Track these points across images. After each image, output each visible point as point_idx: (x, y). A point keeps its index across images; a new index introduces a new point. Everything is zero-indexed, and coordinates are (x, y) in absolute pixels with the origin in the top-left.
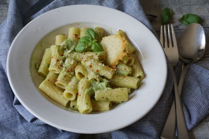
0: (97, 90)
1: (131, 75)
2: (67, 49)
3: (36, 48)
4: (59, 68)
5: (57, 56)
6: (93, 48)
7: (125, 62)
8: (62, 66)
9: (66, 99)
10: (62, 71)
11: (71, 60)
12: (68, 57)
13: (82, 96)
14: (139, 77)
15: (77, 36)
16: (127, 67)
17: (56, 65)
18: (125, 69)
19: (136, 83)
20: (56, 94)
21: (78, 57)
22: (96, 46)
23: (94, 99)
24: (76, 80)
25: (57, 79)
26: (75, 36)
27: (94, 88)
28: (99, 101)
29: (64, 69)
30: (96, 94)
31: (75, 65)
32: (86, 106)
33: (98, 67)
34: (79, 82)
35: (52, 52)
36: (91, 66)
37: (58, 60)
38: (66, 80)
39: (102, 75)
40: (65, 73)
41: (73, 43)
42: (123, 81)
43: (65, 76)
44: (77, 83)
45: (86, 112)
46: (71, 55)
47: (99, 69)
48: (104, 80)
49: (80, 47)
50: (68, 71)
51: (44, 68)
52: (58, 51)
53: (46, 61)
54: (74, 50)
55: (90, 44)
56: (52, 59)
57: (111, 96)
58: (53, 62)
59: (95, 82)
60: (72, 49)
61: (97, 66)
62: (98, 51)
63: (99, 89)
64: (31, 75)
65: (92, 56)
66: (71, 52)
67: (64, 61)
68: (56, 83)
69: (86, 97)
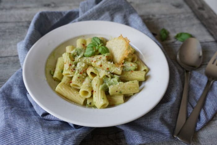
0: (110, 85)
1: (137, 69)
2: (77, 55)
3: (49, 57)
4: (72, 71)
5: (69, 61)
6: (100, 50)
7: (130, 60)
8: (74, 69)
9: (82, 98)
10: (75, 74)
11: (82, 64)
12: (79, 62)
13: (97, 92)
14: (145, 70)
15: (84, 45)
16: (132, 64)
17: (69, 69)
18: (131, 65)
19: (144, 75)
20: (73, 94)
21: (88, 61)
22: (103, 49)
23: (109, 94)
24: (89, 80)
25: (72, 81)
26: (82, 45)
27: (107, 84)
28: (113, 96)
29: (77, 71)
30: (109, 89)
31: (86, 68)
32: (102, 100)
33: (108, 65)
34: (92, 81)
35: (64, 59)
36: (101, 66)
37: (70, 65)
38: (80, 81)
39: (113, 72)
40: (79, 74)
41: (82, 50)
42: (131, 75)
43: (79, 78)
44: (91, 82)
45: (104, 107)
46: (81, 60)
47: (109, 67)
48: (115, 76)
49: (89, 52)
50: (81, 73)
51: (59, 73)
52: (70, 57)
53: (60, 67)
54: (84, 56)
55: (97, 48)
56: (65, 65)
57: (124, 89)
58: (66, 67)
59: (107, 78)
60: (82, 54)
61: (106, 64)
62: (105, 53)
63: (112, 84)
64: (47, 80)
65: (101, 58)
66: (81, 57)
67: (76, 65)
68: (71, 84)
69: (101, 92)
